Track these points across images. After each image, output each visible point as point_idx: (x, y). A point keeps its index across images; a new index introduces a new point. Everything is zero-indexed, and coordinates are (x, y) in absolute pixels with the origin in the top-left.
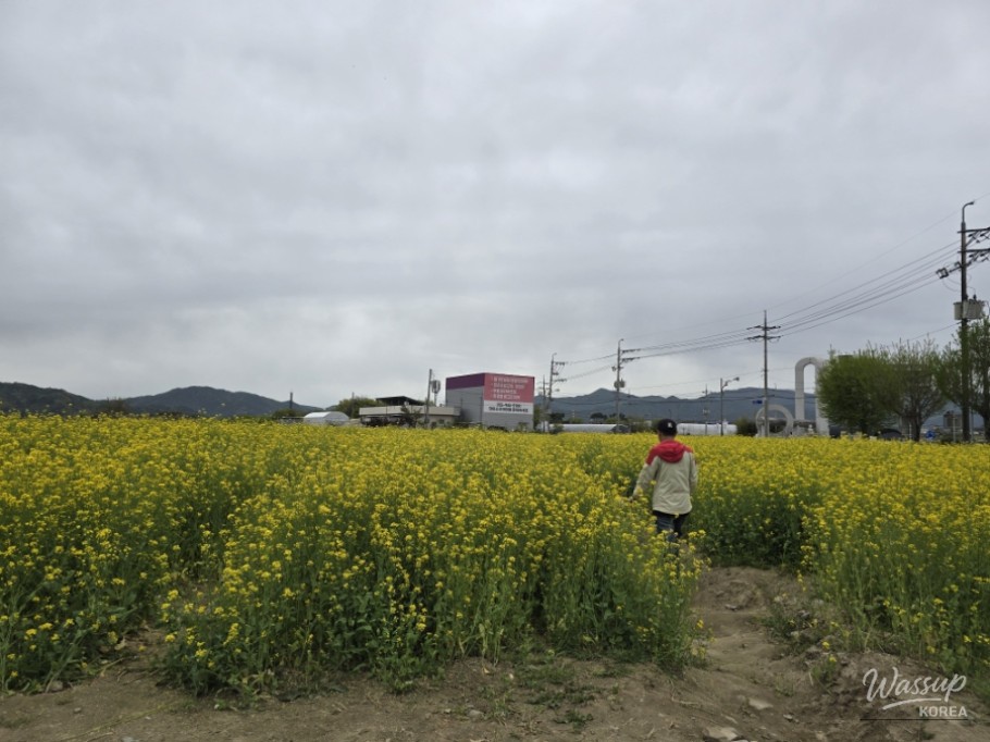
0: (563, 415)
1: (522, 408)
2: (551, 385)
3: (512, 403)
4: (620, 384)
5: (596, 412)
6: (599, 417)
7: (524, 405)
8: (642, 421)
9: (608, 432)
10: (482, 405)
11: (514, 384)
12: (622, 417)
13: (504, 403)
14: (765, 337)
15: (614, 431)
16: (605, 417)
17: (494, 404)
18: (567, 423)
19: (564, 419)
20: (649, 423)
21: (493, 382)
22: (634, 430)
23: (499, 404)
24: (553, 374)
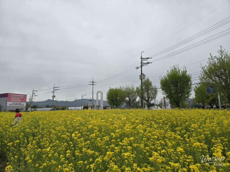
0: (37, 106)
1: (22, 104)
2: (32, 97)
3: (18, 103)
4: (54, 97)
5: (47, 105)
6: (47, 106)
7: (22, 103)
8: (60, 107)
9: (50, 110)
10: (6, 103)
11: (19, 97)
12: (54, 106)
13: (15, 103)
14: (93, 84)
15: (52, 110)
16: (49, 106)
17: (11, 103)
18: (38, 108)
19: (37, 107)
20: (61, 107)
21: (11, 96)
22: (57, 109)
23: (13, 103)
24: (33, 94)
